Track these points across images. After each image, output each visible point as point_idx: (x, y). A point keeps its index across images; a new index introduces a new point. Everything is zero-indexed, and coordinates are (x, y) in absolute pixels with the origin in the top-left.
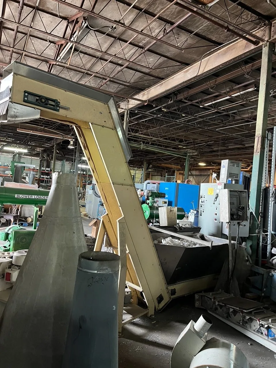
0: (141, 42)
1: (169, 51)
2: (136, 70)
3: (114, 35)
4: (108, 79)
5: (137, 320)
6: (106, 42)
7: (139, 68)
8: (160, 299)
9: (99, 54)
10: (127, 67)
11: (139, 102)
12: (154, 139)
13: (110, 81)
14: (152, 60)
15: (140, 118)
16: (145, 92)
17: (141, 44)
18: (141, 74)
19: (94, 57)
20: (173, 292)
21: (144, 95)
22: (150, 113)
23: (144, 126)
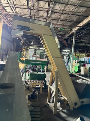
0: (76, 3)
1: (88, 4)
2: (76, 15)
3: (65, 3)
4: (66, 20)
5: (65, 111)
6: (63, 7)
7: (77, 14)
8: (76, 104)
9: (61, 12)
10: (72, 14)
11: (79, 27)
12: (88, 41)
13: (67, 21)
14: (82, 10)
15: (81, 34)
16: (81, 23)
17: (76, 4)
18: (79, 16)
19: (60, 13)
20: (83, 102)
21: (81, 24)
22: (84, 31)
23: (83, 36)
